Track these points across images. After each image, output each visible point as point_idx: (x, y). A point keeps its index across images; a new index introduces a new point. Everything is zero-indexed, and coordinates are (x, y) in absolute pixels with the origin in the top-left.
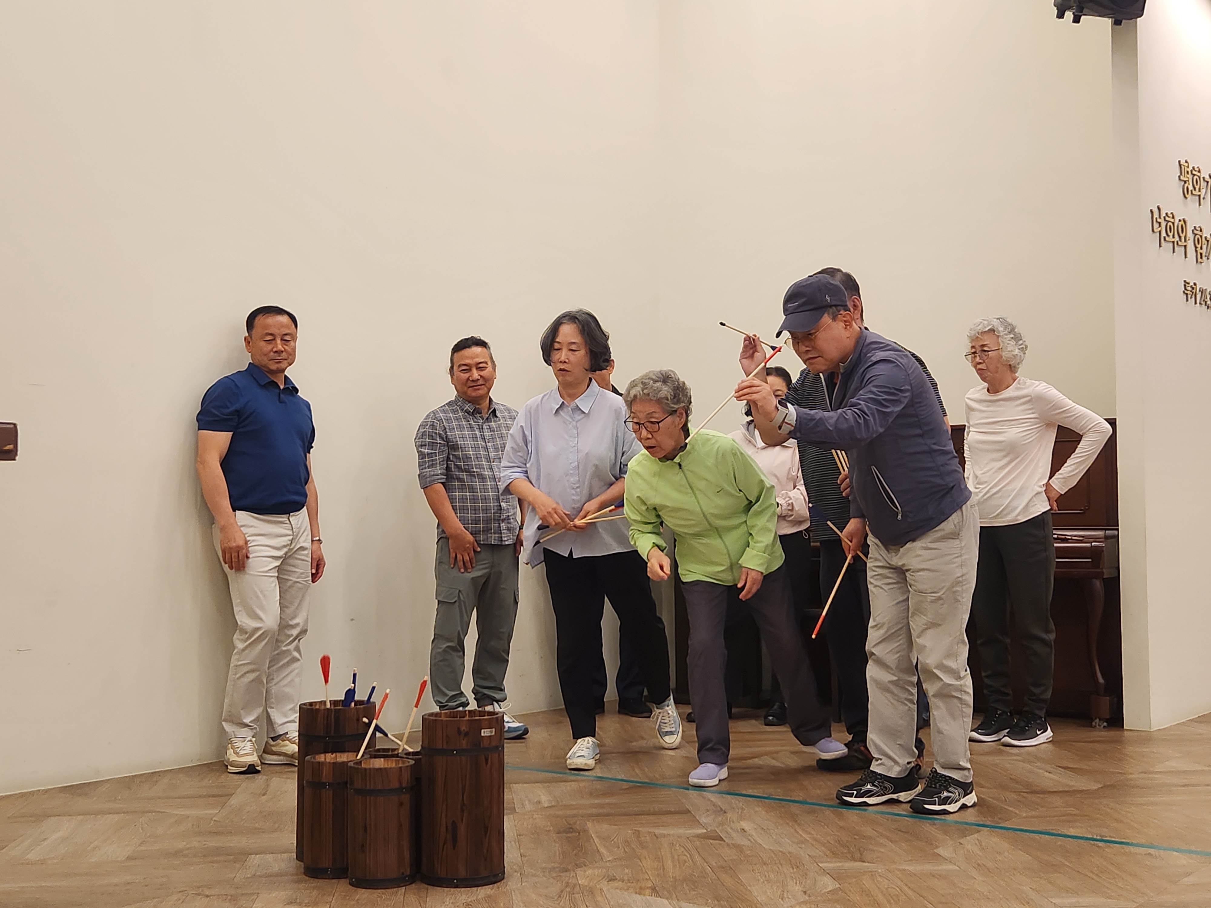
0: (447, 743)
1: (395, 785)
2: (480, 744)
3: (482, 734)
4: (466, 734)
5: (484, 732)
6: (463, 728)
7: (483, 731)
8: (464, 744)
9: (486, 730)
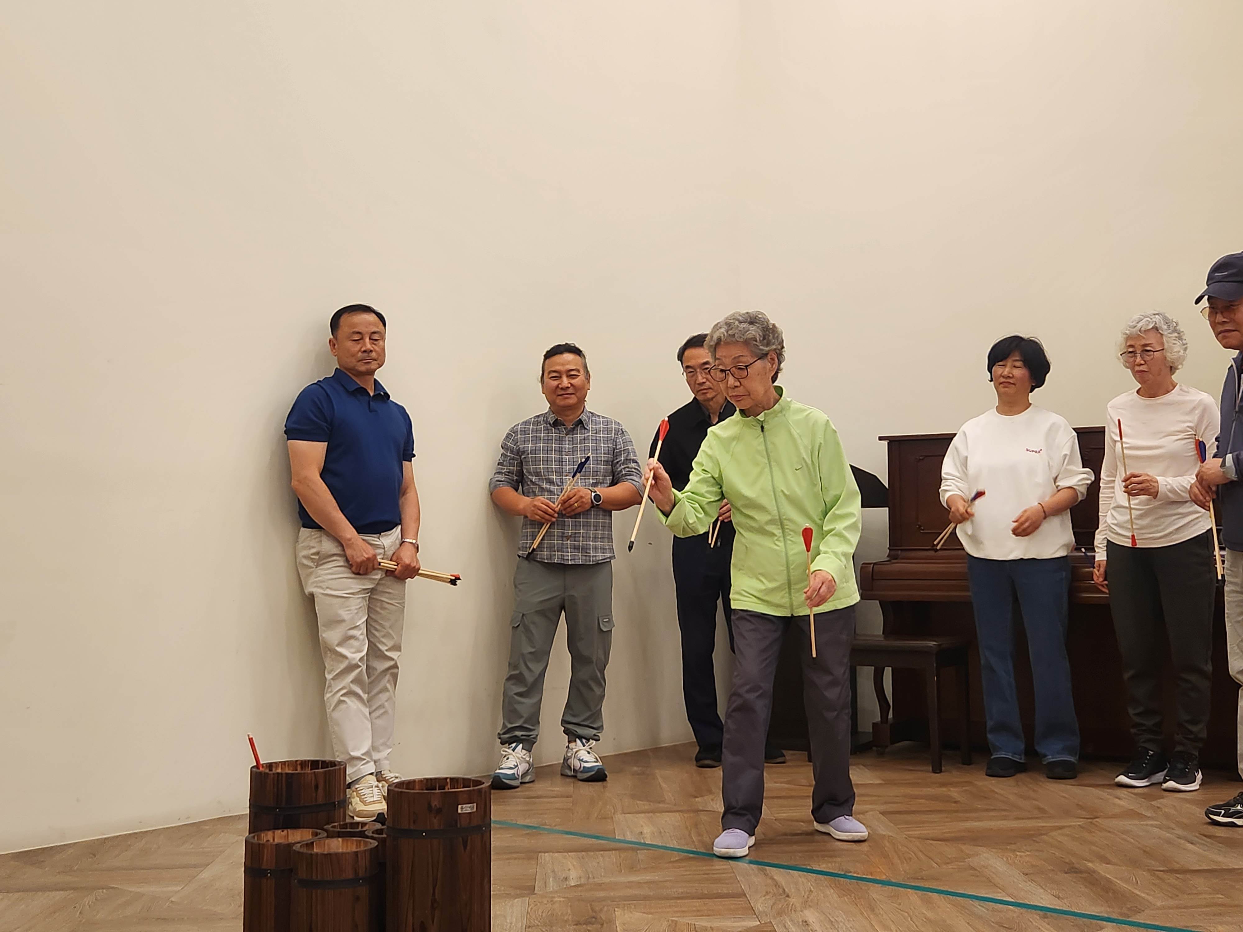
0: (414, 822)
1: (349, 874)
2: (456, 823)
3: (459, 811)
4: (439, 811)
5: (462, 808)
6: (435, 803)
7: (460, 806)
8: (436, 823)
9: (464, 806)
